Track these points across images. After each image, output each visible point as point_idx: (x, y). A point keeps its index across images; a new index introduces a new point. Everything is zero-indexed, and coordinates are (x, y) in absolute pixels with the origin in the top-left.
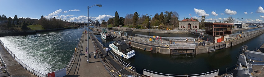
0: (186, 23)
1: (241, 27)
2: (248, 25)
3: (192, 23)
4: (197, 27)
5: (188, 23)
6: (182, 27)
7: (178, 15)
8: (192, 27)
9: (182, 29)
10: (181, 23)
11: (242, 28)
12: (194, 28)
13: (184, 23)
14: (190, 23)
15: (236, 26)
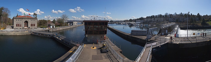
0: (22, 20)
1: (72, 25)
2: (77, 23)
3: (29, 21)
4: (35, 26)
5: (24, 20)
6: (17, 26)
7: (10, 12)
8: (29, 26)
9: (17, 27)
10: (16, 20)
11: (74, 25)
12: (31, 26)
13: (20, 20)
14: (27, 20)
15: (69, 24)
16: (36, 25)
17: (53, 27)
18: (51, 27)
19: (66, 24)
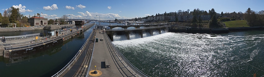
5: (41, 20)
6: (36, 24)
12: (44, 24)
15: (69, 23)
16: (47, 24)
17: (58, 25)
18: (57, 24)
19: (66, 23)
